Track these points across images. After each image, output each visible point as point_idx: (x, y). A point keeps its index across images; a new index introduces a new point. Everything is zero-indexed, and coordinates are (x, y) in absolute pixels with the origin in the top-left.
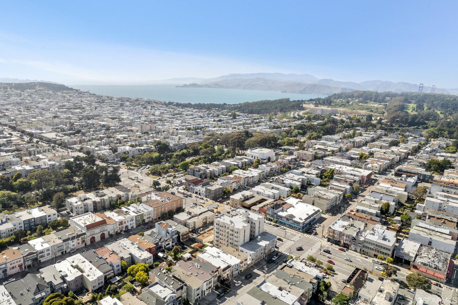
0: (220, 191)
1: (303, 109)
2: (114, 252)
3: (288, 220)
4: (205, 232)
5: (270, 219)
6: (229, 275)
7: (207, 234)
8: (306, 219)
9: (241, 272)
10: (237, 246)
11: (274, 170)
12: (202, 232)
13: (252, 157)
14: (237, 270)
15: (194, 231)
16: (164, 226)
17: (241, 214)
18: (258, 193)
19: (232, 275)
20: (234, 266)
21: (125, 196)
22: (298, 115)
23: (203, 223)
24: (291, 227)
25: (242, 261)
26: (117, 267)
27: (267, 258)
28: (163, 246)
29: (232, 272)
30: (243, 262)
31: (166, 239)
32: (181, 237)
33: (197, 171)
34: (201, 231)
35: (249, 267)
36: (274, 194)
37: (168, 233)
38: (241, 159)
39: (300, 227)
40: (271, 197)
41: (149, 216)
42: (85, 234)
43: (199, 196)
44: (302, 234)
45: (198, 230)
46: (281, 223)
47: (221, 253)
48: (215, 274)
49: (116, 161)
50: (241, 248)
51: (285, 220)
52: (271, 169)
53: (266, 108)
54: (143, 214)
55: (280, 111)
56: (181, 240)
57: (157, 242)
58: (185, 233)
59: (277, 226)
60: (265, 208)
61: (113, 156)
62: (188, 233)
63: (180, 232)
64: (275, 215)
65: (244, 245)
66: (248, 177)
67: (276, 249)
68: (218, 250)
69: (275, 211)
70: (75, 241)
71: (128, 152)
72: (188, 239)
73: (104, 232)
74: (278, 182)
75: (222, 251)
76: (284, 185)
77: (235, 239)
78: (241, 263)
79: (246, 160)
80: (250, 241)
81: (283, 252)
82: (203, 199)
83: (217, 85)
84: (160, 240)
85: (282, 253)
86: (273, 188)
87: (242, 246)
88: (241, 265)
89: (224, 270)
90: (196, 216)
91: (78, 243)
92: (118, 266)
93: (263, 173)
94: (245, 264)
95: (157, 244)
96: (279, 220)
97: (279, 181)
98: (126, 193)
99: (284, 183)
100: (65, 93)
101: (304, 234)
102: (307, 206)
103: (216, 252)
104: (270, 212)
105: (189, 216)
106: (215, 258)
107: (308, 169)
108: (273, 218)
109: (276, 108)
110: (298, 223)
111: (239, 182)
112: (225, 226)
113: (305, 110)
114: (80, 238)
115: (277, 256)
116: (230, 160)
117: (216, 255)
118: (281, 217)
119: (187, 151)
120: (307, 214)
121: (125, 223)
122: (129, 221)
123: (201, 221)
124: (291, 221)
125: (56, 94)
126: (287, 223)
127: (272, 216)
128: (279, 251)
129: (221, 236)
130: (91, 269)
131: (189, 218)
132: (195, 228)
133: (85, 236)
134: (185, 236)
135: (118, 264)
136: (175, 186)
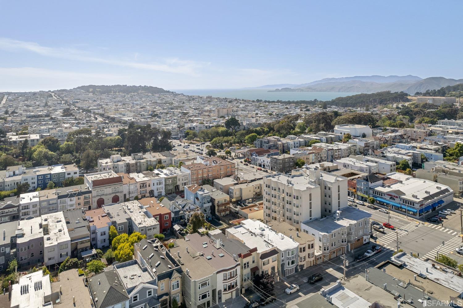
0: (291, 162)
1: (408, 100)
2: (109, 214)
3: (392, 198)
4: (256, 205)
5: (362, 197)
6: (276, 271)
7: (258, 208)
8: (426, 199)
9: (302, 269)
10: (298, 223)
11: (371, 146)
12: (249, 205)
13: (341, 133)
14: (293, 263)
15: (240, 202)
16: (194, 188)
17: (308, 176)
18: (345, 166)
19: (283, 272)
20: (285, 251)
21: (167, 161)
22: (403, 106)
23: (254, 193)
24: (398, 209)
25: (302, 246)
26: (102, 235)
27: (355, 252)
28: (186, 217)
29: (283, 265)
30: (304, 248)
31: (192, 207)
32: (216, 208)
33: (265, 142)
34: (249, 203)
35: (319, 262)
36: (370, 167)
37: (197, 198)
38: (325, 135)
39: (415, 211)
40: (365, 170)
41: (185, 181)
42: (90, 192)
43: (263, 169)
44: (421, 222)
45: (246, 202)
46: (382, 204)
47: (267, 230)
48: (245, 260)
49: (179, 136)
50: (304, 227)
51: (388, 198)
52: (367, 143)
53: (362, 101)
54: (176, 177)
55: (380, 104)
56: (217, 213)
57: (178, 209)
58: (224, 202)
59: (375, 209)
60: (355, 182)
61: (176, 131)
62: (228, 203)
63: (215, 200)
64: (371, 192)
65: (311, 222)
66: (333, 149)
67: (372, 240)
68: (263, 225)
69: (371, 185)
70: (75, 199)
71: (194, 128)
72: (228, 212)
73: (117, 194)
74: (376, 155)
75: (270, 228)
76: (386, 159)
77: (295, 209)
78: (301, 252)
79: (333, 136)
80: (322, 217)
81: (385, 246)
82: (267, 172)
83: (310, 88)
84: (183, 207)
85: (385, 248)
86: (368, 161)
87: (306, 223)
88: (302, 255)
89: (265, 256)
90: (246, 182)
91: (79, 204)
92: (104, 234)
93: (355, 147)
94: (309, 254)
95: (176, 213)
96: (378, 199)
97: (378, 154)
98: (169, 158)
99: (385, 157)
100: (162, 95)
101: (424, 223)
102: (425, 182)
103: (258, 227)
104: (361, 185)
105: (236, 182)
106: (254, 236)
107: (422, 145)
108: (367, 196)
109: (375, 100)
110: (412, 203)
111: (318, 154)
112: (279, 189)
113: (411, 101)
114: (82, 197)
115: (373, 251)
116: (311, 135)
117: (258, 232)
118: (381, 194)
119: (261, 128)
120: (426, 192)
121: (149, 186)
122: (155, 184)
123: (252, 190)
124: (398, 199)
125: (153, 95)
126: (392, 203)
127: (366, 193)
128: (378, 243)
129: (273, 207)
130: (59, 232)
131: (234, 184)
132: (242, 198)
133: (90, 194)
134: (224, 207)
135: (104, 231)
136: (235, 158)
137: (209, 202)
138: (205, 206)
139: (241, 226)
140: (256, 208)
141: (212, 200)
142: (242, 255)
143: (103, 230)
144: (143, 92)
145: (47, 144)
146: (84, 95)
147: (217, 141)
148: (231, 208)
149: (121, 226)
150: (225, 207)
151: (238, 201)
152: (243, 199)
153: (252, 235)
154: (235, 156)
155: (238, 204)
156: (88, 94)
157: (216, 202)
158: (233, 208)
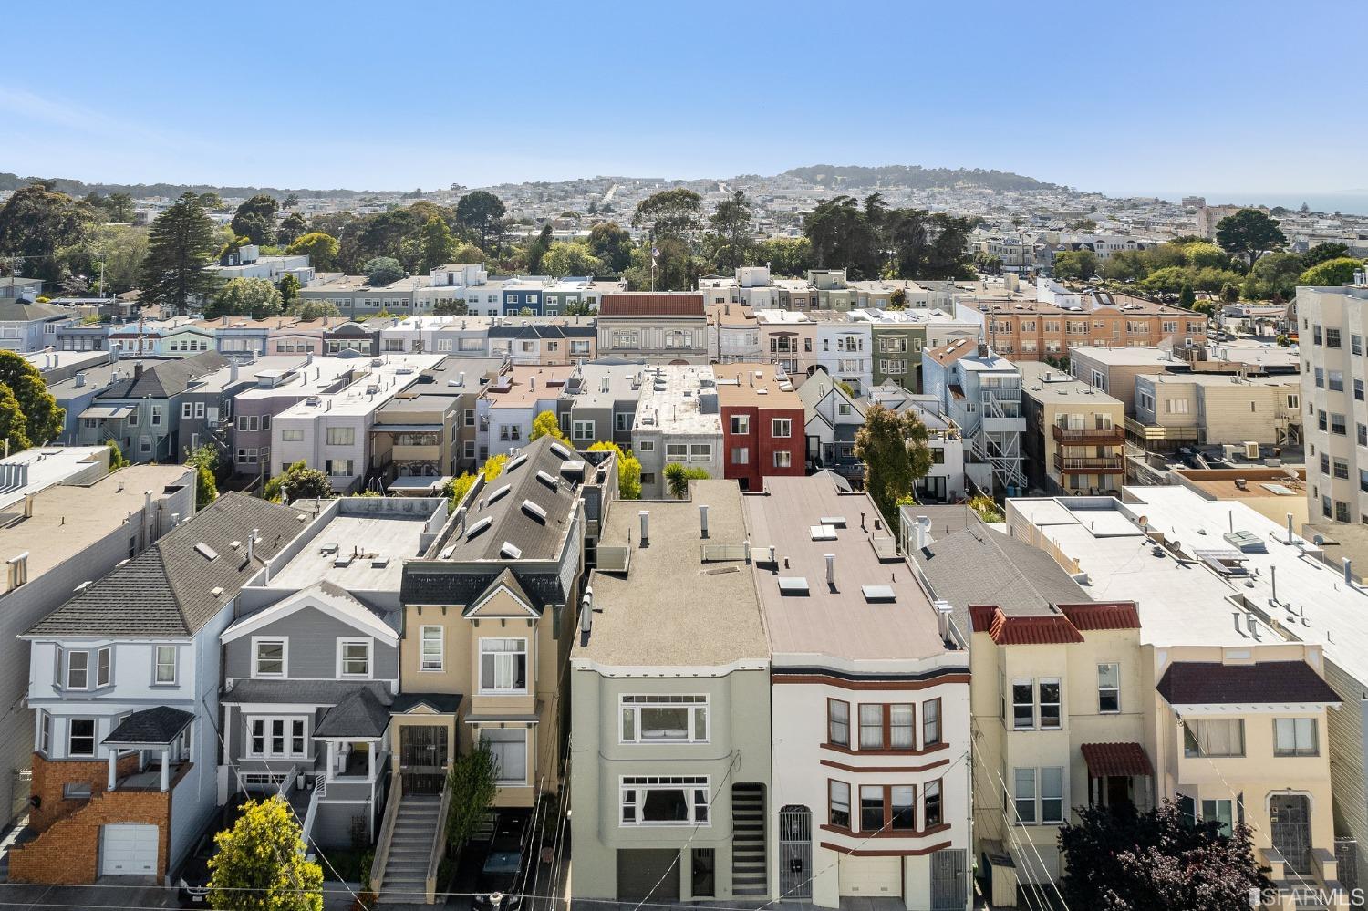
2: (575, 383)
4: (1279, 475)
7: (1294, 487)
12: (1240, 467)
15: (1187, 449)
16: (951, 349)
23: (1282, 425)
26: (504, 438)
32: (1051, 449)
34: (1240, 458)
37: (957, 389)
42: (592, 333)
45: (1221, 453)
47: (1283, 552)
48: (1027, 663)
49: (1030, 269)
54: (920, 332)
57: (858, 419)
58: (1091, 427)
62: (1115, 438)
70: (538, 345)
73: (685, 357)
90: (1235, 370)
92: (511, 434)
95: (848, 429)
103: (1223, 530)
105: (1180, 361)
106: (1170, 560)
114: (563, 344)
121: (808, 349)
122: (834, 345)
123: (1270, 408)
130: (369, 392)
131: (1168, 368)
132: (1203, 435)
133: (592, 340)
134: (1091, 452)
135: (515, 423)
136: (1242, 338)
137: (1009, 414)
138: (990, 425)
139: (1114, 507)
140: (1277, 487)
141: (1030, 409)
142: (1002, 616)
143: (510, 421)
144: (970, 185)
145: (597, 242)
146: (799, 189)
147: (1172, 280)
148: (1135, 465)
149: (584, 423)
150: (1101, 455)
151: (1184, 442)
152: (1210, 440)
153: (1158, 554)
154: (1239, 329)
155: (1178, 457)
156: (811, 188)
157: (1050, 420)
158: (1147, 466)
